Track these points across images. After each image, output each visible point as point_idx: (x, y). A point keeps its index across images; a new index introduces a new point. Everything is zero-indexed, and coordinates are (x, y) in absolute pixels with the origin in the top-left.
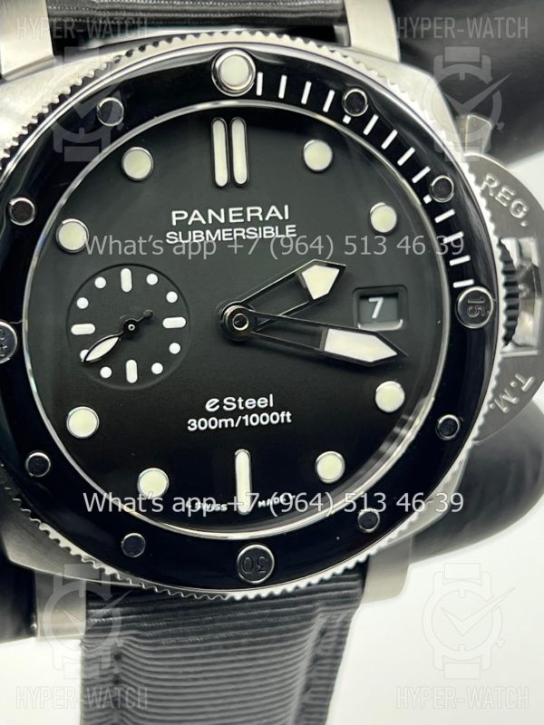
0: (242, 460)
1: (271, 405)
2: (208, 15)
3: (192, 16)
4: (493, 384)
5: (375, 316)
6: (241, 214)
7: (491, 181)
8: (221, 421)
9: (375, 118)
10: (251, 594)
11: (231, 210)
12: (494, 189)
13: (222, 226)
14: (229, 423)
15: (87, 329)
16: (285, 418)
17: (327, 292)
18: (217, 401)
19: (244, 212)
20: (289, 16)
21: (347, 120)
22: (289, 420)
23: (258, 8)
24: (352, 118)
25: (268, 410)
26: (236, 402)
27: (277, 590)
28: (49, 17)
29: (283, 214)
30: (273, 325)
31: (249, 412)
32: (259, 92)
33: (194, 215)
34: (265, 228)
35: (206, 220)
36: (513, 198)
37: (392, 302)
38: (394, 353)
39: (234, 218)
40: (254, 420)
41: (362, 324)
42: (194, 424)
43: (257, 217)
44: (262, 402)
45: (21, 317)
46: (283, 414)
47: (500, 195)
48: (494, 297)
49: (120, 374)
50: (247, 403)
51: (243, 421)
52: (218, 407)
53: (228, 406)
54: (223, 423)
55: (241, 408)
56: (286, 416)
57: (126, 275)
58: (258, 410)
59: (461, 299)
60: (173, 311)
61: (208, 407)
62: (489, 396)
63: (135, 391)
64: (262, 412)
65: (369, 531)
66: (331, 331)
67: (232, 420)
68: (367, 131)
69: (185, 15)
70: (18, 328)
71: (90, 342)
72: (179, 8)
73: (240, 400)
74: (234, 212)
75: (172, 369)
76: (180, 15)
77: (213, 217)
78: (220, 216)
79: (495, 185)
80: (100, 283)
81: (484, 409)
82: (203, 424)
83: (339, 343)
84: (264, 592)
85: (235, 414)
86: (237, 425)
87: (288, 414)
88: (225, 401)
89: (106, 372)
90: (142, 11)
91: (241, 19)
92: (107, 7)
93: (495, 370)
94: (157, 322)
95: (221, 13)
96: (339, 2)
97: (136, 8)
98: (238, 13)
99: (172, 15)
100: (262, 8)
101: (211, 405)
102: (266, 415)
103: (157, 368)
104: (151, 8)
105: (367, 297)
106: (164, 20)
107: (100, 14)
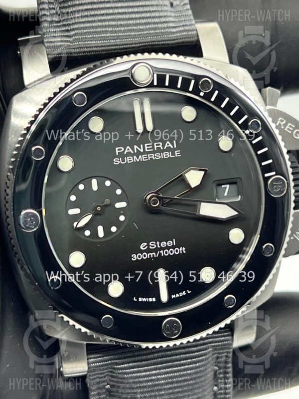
1: (175, 244)
2: (128, 46)
3: (121, 47)
4: (290, 225)
5: (226, 194)
6: (151, 147)
7: (282, 121)
8: (149, 254)
9: (217, 92)
10: (171, 344)
11: (146, 145)
12: (284, 124)
13: (142, 154)
14: (153, 255)
15: (77, 211)
16: (182, 251)
17: (199, 183)
18: (146, 244)
19: (153, 145)
20: (170, 42)
21: (202, 94)
22: (184, 252)
23: (154, 40)
24: (205, 93)
25: (173, 247)
26: (156, 244)
27: (184, 341)
28: (48, 55)
29: (173, 145)
30: (172, 202)
31: (164, 249)
32: (155, 83)
33: (127, 149)
34: (164, 153)
35: (134, 151)
36: (294, 129)
37: (234, 186)
38: (237, 213)
39: (148, 149)
40: (166, 253)
41: (218, 198)
42: (135, 257)
43: (160, 148)
44: (170, 243)
45: (41, 207)
46: (181, 249)
47: (287, 127)
48: (287, 180)
49: (95, 233)
50: (162, 244)
51: (160, 254)
52: (147, 247)
53: (152, 246)
54: (150, 256)
55: (159, 247)
56: (183, 250)
57: (94, 182)
58: (168, 248)
59: (269, 182)
60: (120, 199)
61: (142, 248)
62: (289, 232)
63: (103, 242)
64: (171, 248)
65: (231, 307)
66: (202, 204)
67: (154, 254)
68: (213, 99)
69: (117, 47)
70: (41, 213)
71: (78, 218)
72: (113, 44)
73: (158, 243)
74: (147, 146)
75: (122, 229)
76: (114, 47)
77: (137, 149)
78: (140, 148)
79: (284, 122)
80: (81, 187)
81: (287, 239)
82: (139, 257)
83: (207, 210)
84: (178, 342)
85: (156, 250)
86: (157, 256)
87: (184, 249)
88: (150, 244)
89: (87, 233)
90: (95, 47)
91: (146, 46)
92: (77, 47)
93: (291, 219)
94: (112, 205)
95: (135, 44)
96: (195, 32)
97: (91, 45)
98: (143, 43)
99: (110, 48)
100: (155, 40)
101: (143, 246)
102: (172, 250)
103: (114, 229)
104: (99, 45)
105: (221, 185)
106: (106, 50)
107: (73, 51)
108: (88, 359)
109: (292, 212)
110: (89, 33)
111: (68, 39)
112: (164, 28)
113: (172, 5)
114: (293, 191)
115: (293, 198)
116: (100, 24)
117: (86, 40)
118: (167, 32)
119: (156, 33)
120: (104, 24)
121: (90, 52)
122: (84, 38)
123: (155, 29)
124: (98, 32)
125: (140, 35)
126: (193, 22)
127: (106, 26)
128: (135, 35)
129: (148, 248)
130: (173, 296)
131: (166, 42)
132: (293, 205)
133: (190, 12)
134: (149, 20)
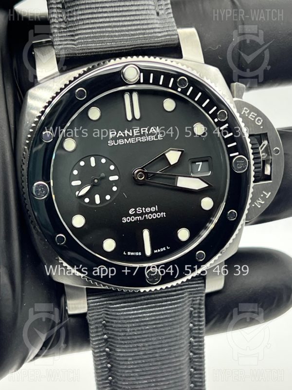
0: (146, 234)
1: (157, 210)
2: (122, 48)
4: (250, 196)
5: (199, 170)
7: (246, 110)
8: (136, 218)
9: (191, 88)
10: (153, 289)
12: (248, 113)
14: (140, 218)
15: (78, 183)
16: (163, 215)
17: (176, 161)
18: (134, 209)
20: (156, 44)
21: (179, 90)
22: (165, 216)
24: (182, 89)
25: (156, 212)
26: (142, 210)
27: (164, 287)
28: (56, 55)
30: (155, 176)
31: (148, 213)
32: (142, 81)
36: (256, 117)
37: (206, 164)
38: (207, 185)
40: (150, 216)
41: (193, 173)
42: (125, 220)
44: (153, 209)
45: (50, 180)
46: (162, 214)
47: (250, 115)
48: (248, 159)
49: (93, 200)
50: (146, 210)
51: (145, 217)
52: (134, 212)
53: (139, 211)
54: (137, 219)
55: (144, 212)
56: (163, 214)
57: (93, 160)
58: (151, 212)
59: (234, 161)
60: (113, 173)
61: (130, 212)
62: (249, 201)
63: (99, 208)
64: (153, 213)
65: (201, 260)
66: (179, 178)
67: (141, 217)
68: (188, 94)
70: (49, 184)
71: (79, 188)
73: (144, 209)
75: (114, 197)
76: (110, 49)
79: (248, 111)
80: (82, 163)
81: (248, 206)
82: (128, 219)
83: (183, 182)
84: (158, 288)
85: (142, 214)
86: (143, 219)
87: (164, 214)
88: (137, 209)
89: (87, 200)
90: (95, 49)
91: (136, 47)
92: (80, 49)
93: (251, 190)
94: (106, 178)
95: (128, 46)
96: (176, 36)
97: (91, 48)
98: (134, 45)
99: (107, 49)
100: (144, 43)
101: (131, 211)
102: (155, 214)
103: (108, 197)
104: (98, 47)
105: (195, 162)
106: (104, 51)
107: (77, 52)
108: (87, 300)
109: (252, 184)
110: (90, 38)
111: (73, 43)
112: (151, 33)
113: (158, 14)
114: (253, 168)
115: (253, 173)
116: (99, 30)
117: (87, 43)
118: (154, 36)
119: (144, 37)
120: (102, 30)
121: (90, 53)
122: (86, 42)
123: (144, 34)
124: (97, 36)
125: (131, 39)
126: (176, 28)
127: (103, 32)
128: (127, 39)
129: (136, 212)
130: (155, 251)
131: (153, 45)
132: (253, 179)
133: (173, 20)
134: (139, 27)
